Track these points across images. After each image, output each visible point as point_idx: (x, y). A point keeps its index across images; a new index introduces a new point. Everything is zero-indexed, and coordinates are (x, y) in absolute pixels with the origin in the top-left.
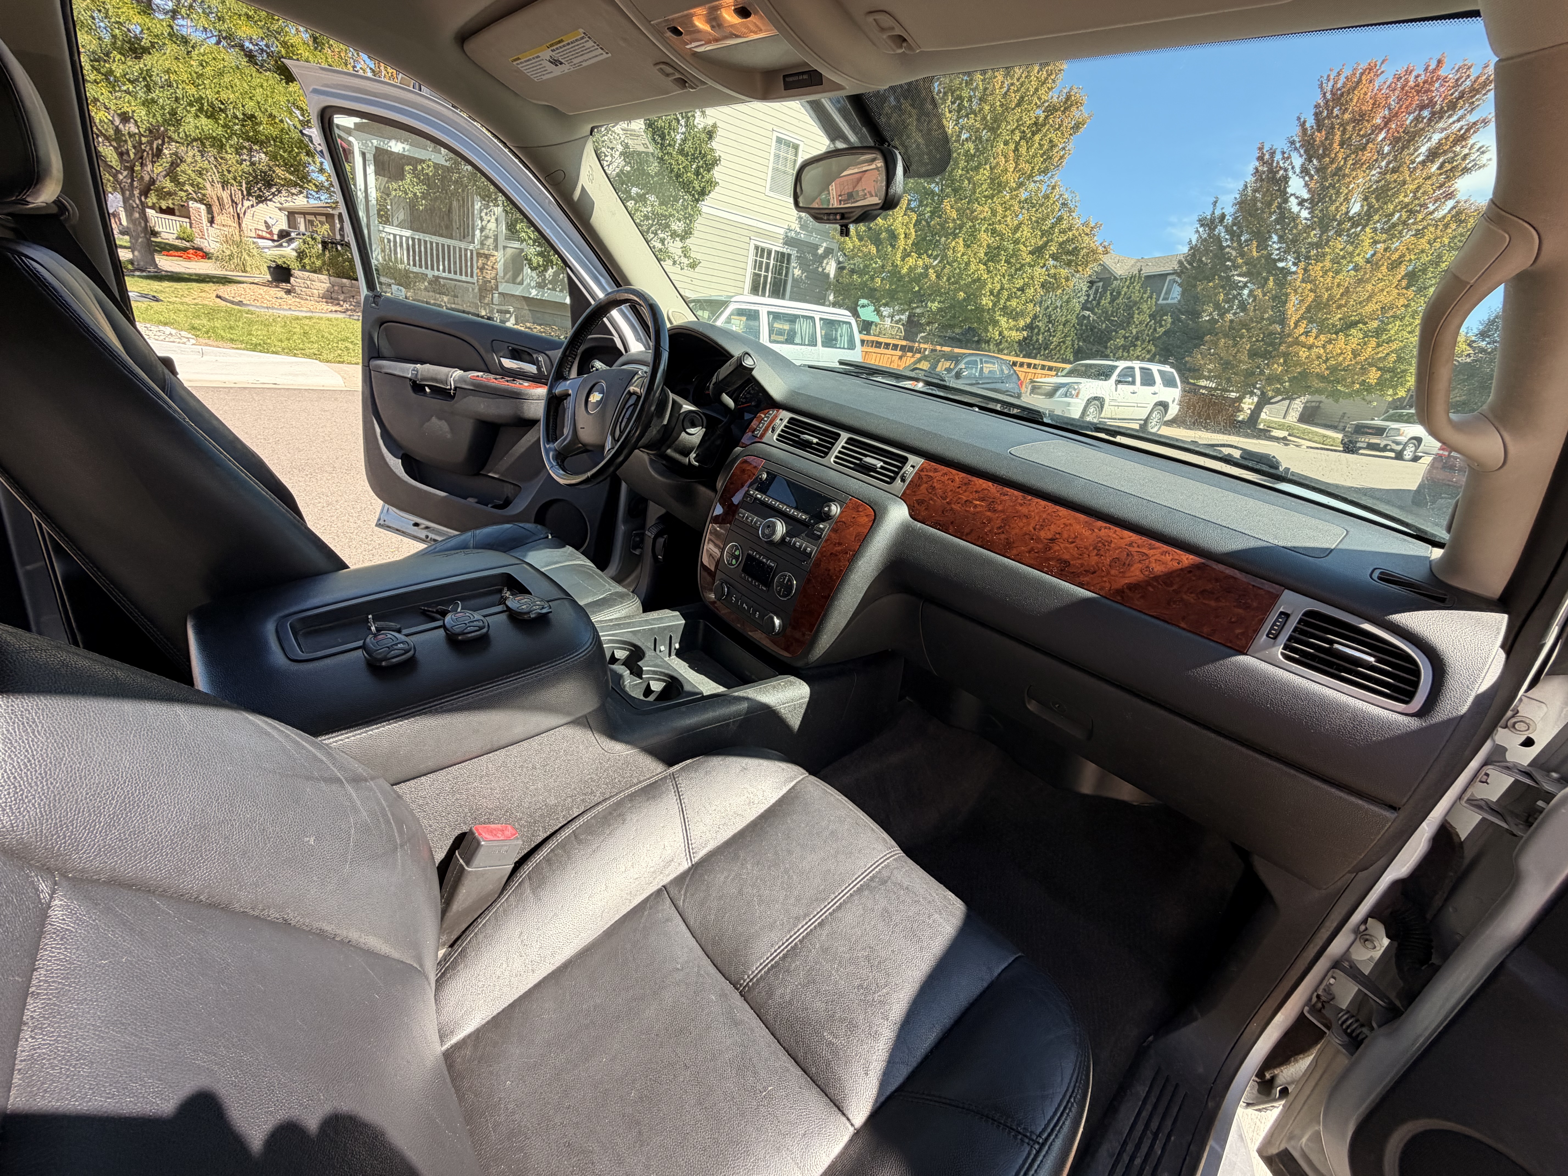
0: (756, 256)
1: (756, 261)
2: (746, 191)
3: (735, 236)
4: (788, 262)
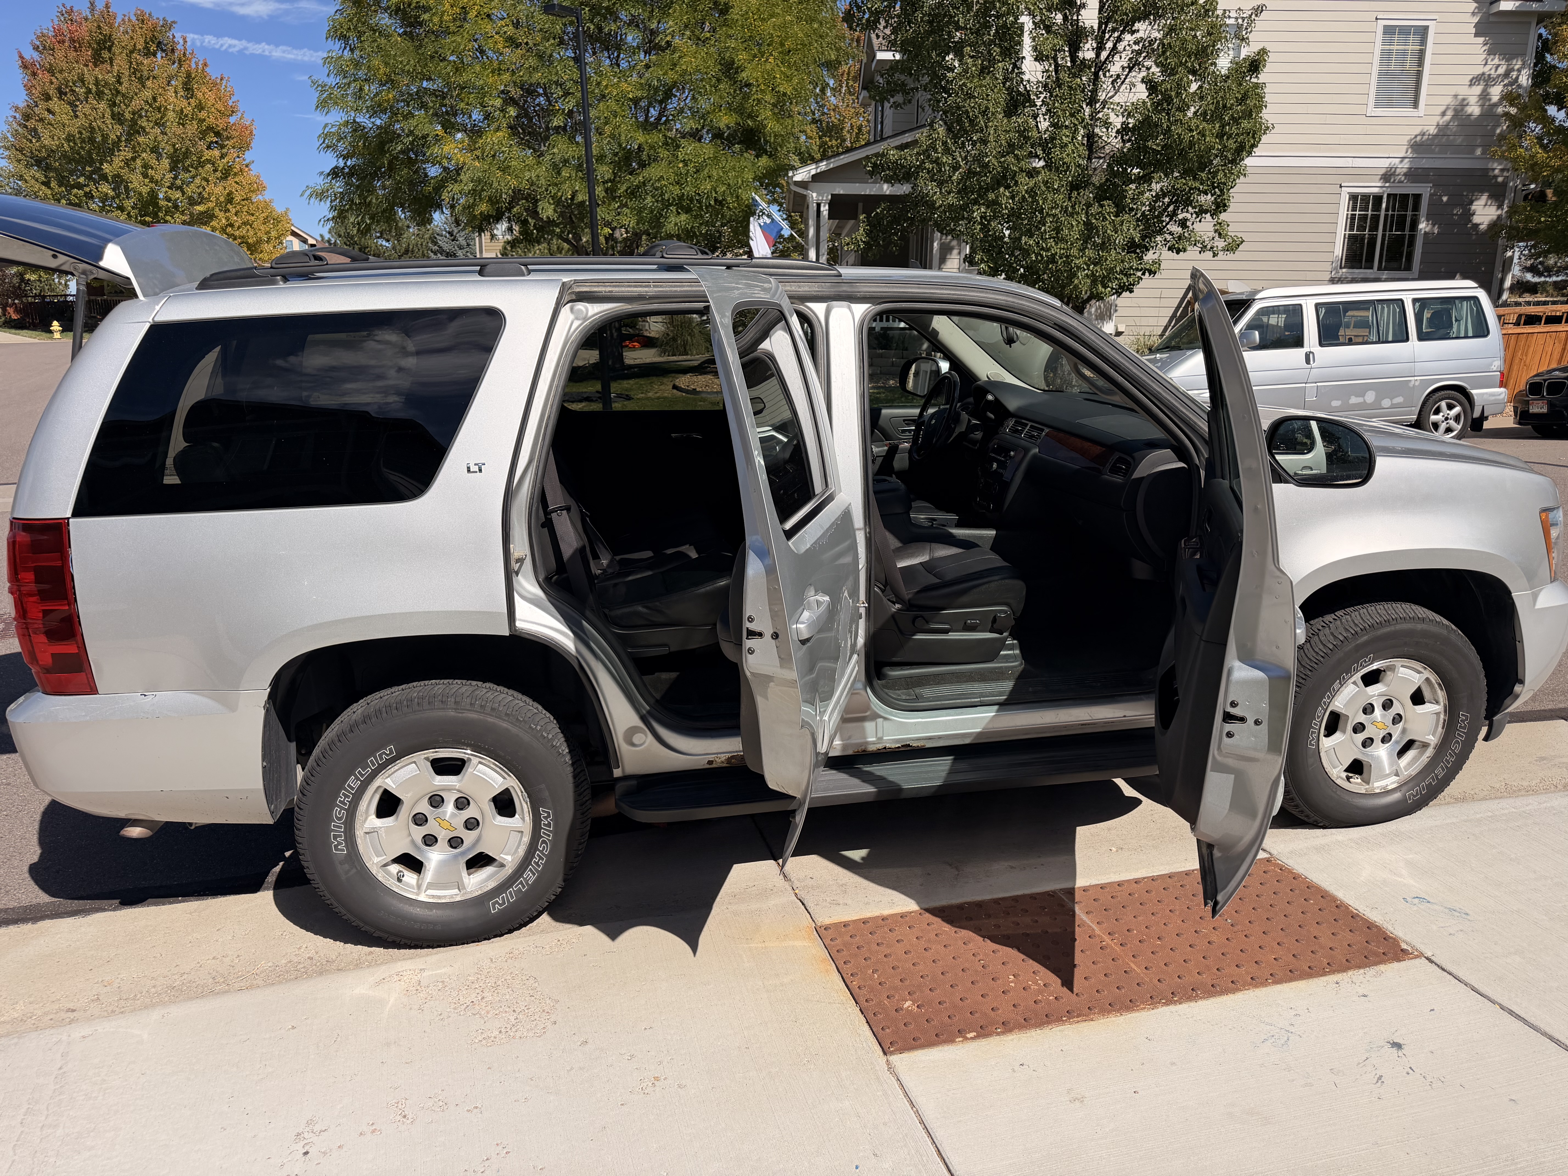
0: (1354, 209)
1: (1353, 217)
2: (1330, 119)
3: (1313, 188)
4: (1416, 208)
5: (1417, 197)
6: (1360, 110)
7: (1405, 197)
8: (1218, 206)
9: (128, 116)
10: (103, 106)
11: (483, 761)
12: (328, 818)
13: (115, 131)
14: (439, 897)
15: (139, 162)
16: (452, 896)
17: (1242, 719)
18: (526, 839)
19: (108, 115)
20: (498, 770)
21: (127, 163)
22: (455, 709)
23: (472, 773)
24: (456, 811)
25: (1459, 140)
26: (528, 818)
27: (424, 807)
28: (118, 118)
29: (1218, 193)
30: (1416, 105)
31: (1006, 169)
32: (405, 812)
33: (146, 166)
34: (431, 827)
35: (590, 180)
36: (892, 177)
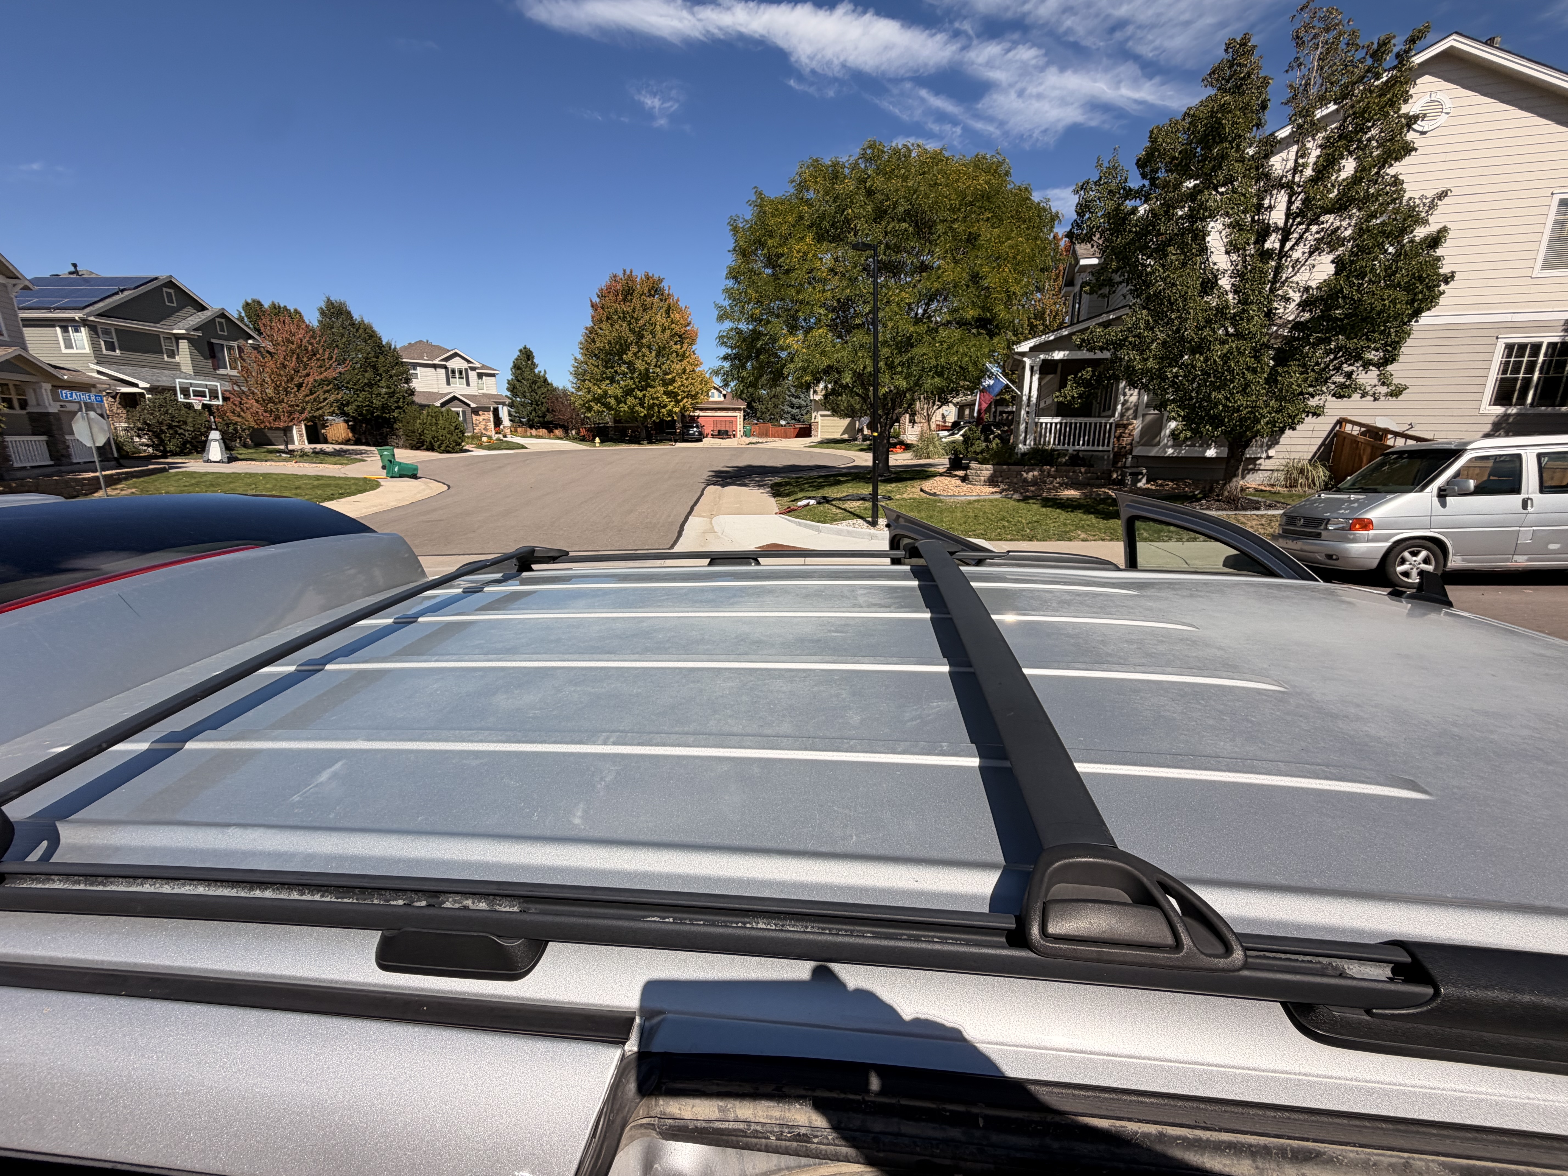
1: (1507, 363)
2: (1493, 282)
3: (1466, 340)
6: (1528, 272)
7: (1566, 344)
8: (1386, 360)
9: (637, 329)
10: (625, 325)
13: (632, 337)
15: (640, 354)
19: (627, 330)
21: (635, 354)
28: (632, 331)
29: (1390, 349)
33: (644, 356)
35: (875, 358)
36: (1096, 348)
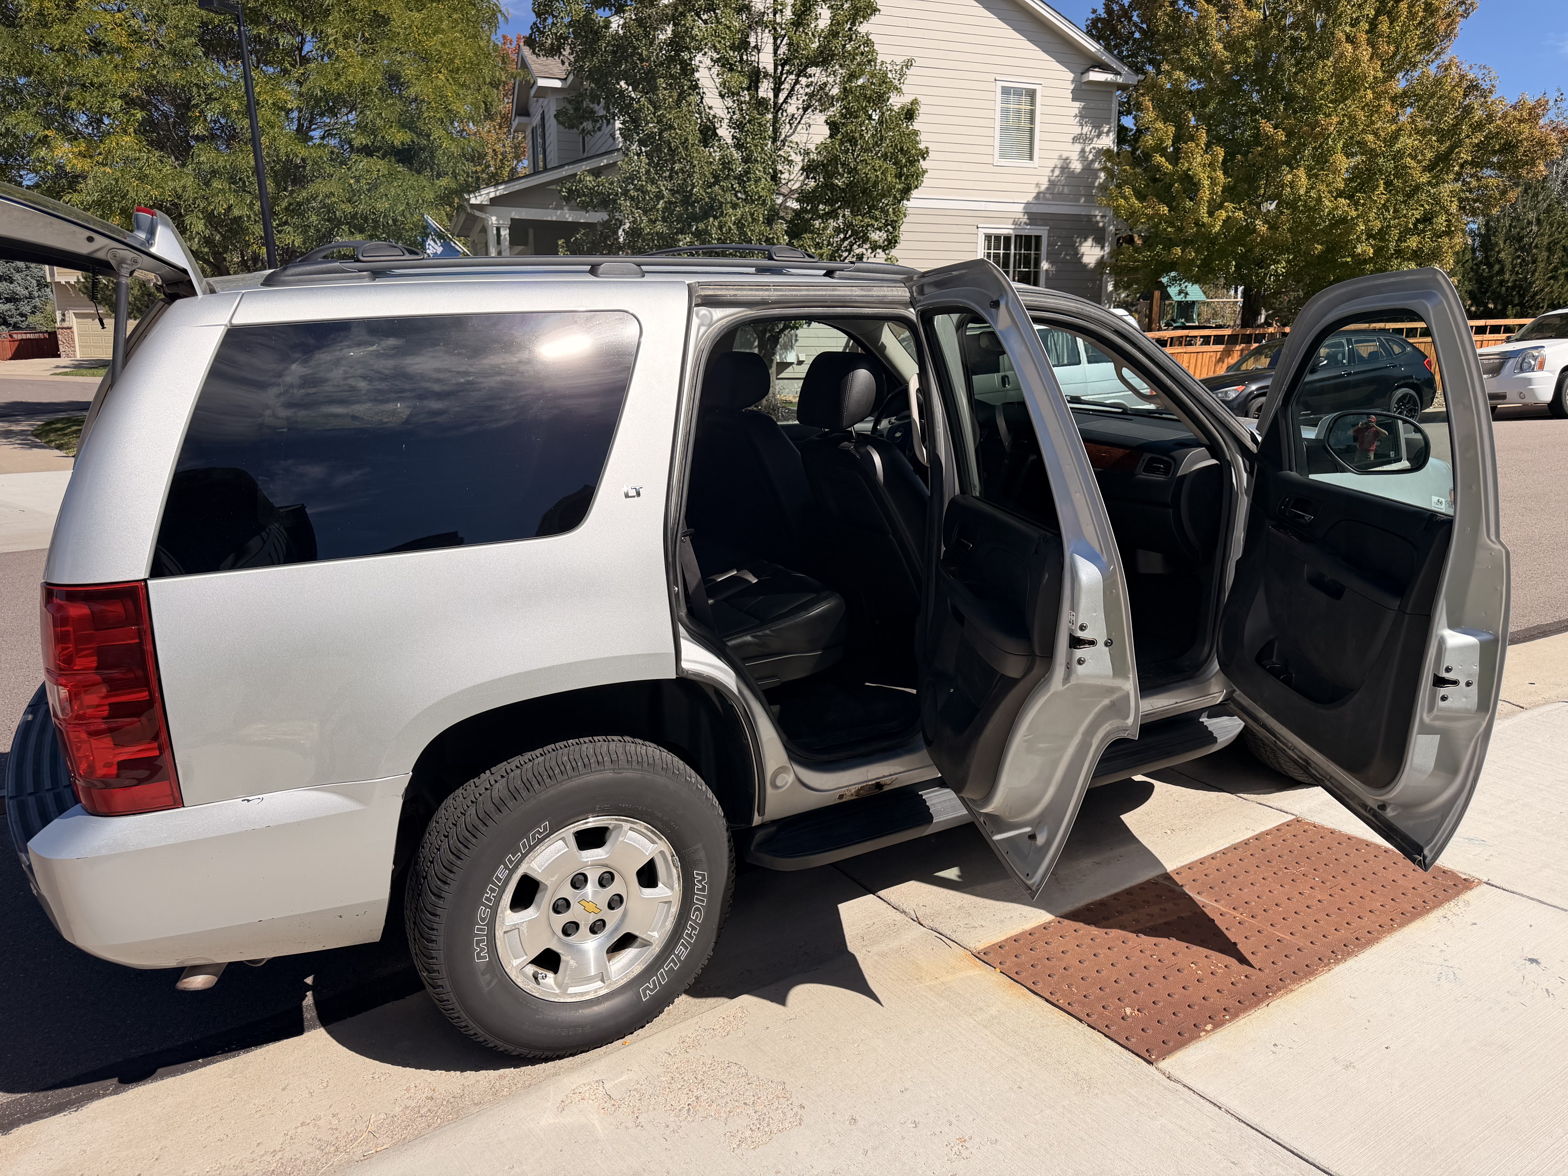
0: (989, 248)
2: (965, 167)
3: (955, 229)
4: (1038, 248)
5: (1038, 238)
6: (988, 159)
7: (1028, 238)
8: (890, 242)
11: (635, 826)
12: (472, 921)
14: (582, 994)
16: (596, 991)
17: (1455, 683)
18: (674, 909)
20: (649, 834)
22: (613, 769)
23: (623, 841)
24: (600, 889)
25: (1066, 190)
26: (677, 886)
27: (567, 892)
29: (891, 230)
30: (1031, 158)
31: (713, 200)
32: (544, 901)
34: (572, 914)
36: (588, 204)
